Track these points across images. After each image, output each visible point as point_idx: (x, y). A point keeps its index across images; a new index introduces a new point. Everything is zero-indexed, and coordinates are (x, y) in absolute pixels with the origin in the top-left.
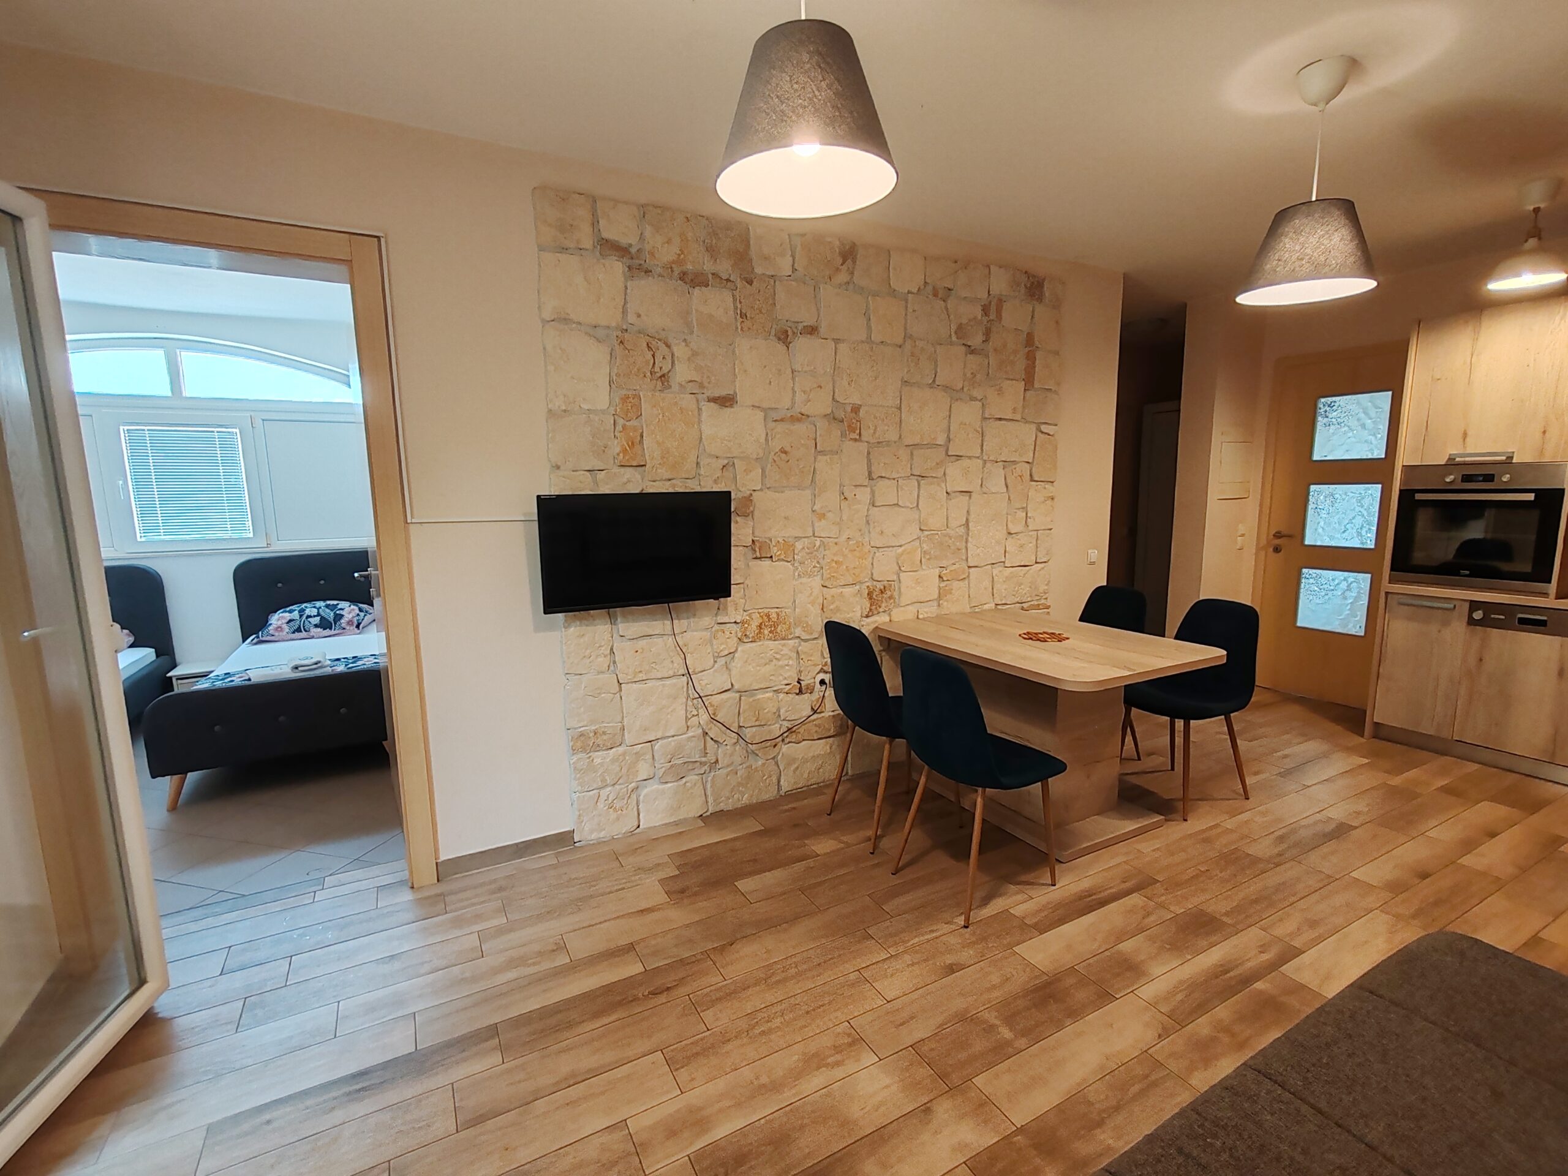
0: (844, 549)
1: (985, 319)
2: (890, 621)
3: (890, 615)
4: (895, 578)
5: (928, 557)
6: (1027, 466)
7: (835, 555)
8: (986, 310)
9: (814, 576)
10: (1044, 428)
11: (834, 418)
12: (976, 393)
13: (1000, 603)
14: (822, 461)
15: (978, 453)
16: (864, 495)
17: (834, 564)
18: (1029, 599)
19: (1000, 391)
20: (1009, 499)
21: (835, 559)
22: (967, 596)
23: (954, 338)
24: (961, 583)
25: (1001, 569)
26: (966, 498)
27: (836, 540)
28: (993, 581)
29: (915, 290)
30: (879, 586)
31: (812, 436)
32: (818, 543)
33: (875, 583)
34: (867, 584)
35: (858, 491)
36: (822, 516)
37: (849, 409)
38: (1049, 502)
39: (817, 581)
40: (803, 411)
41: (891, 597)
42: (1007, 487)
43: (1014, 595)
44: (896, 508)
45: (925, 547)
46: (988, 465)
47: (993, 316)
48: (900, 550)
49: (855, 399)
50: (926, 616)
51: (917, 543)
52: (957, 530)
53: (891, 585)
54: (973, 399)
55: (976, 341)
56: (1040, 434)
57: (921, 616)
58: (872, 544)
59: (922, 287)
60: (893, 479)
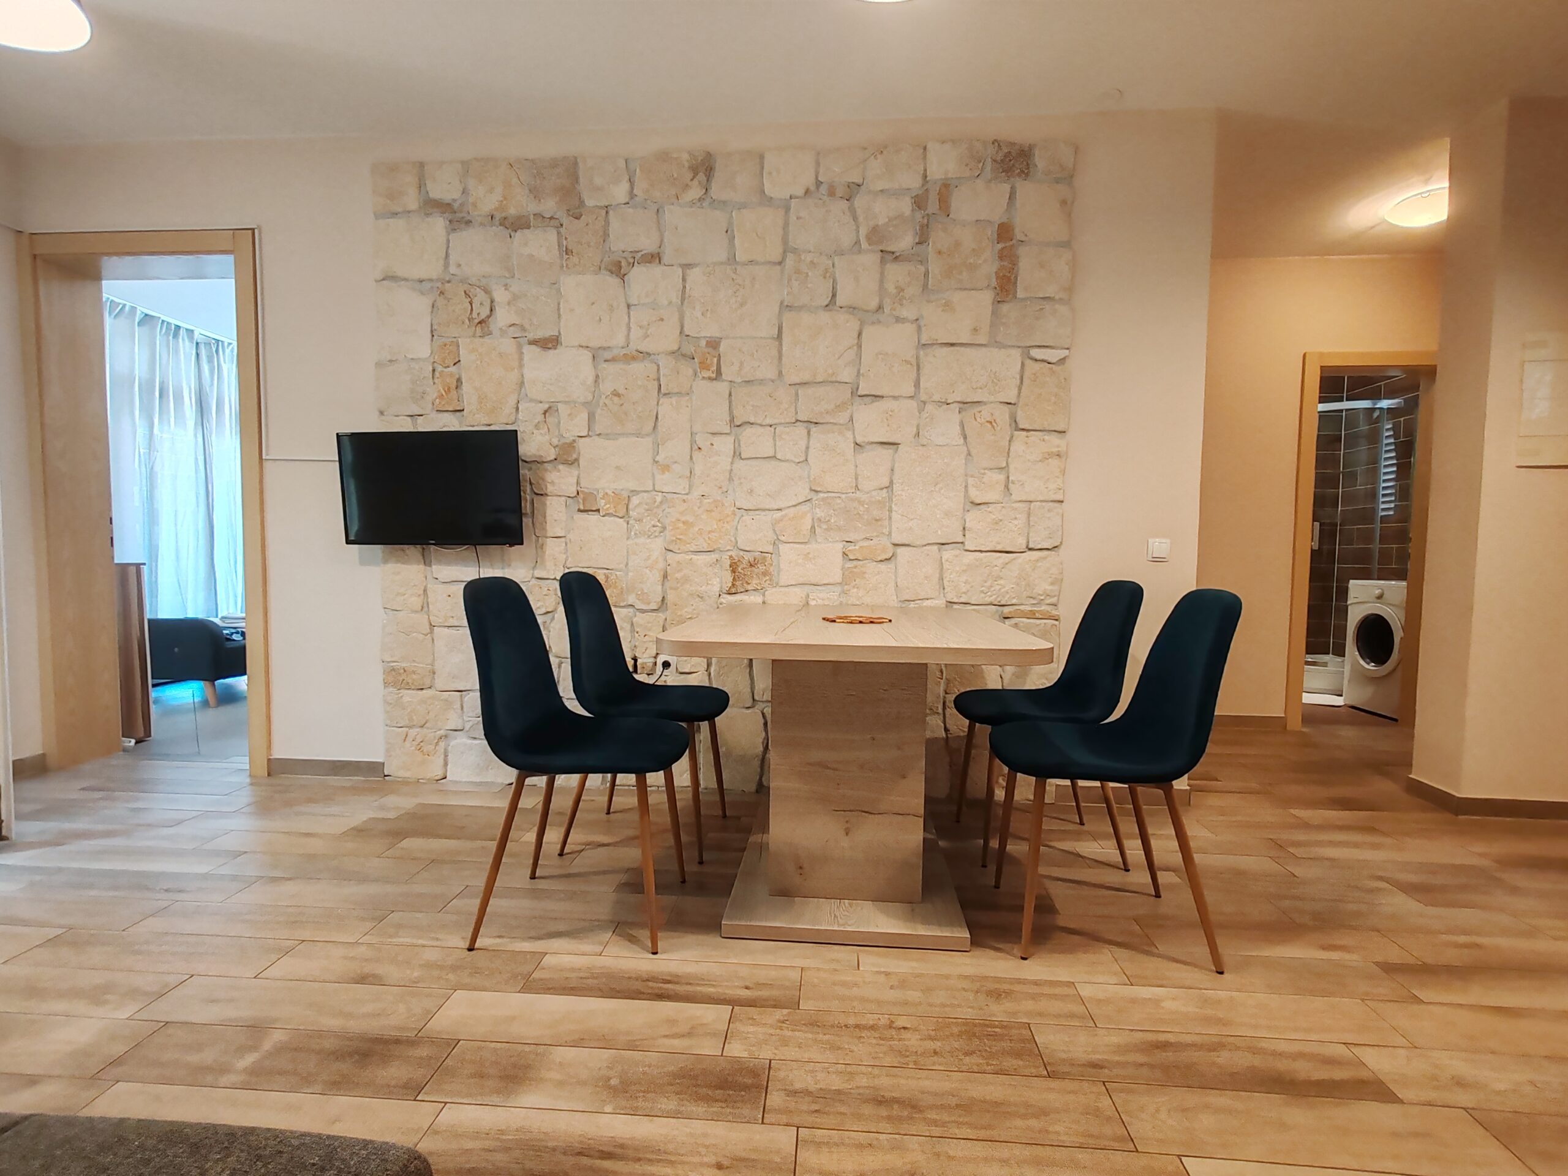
0: (696, 508)
1: (919, 215)
2: (764, 603)
3: (764, 595)
4: (770, 549)
5: (825, 526)
6: (1006, 408)
7: (682, 513)
8: (919, 202)
9: (656, 537)
10: (1036, 353)
11: (684, 355)
12: (904, 313)
13: (955, 600)
14: (666, 407)
15: (911, 390)
16: (725, 445)
17: (681, 525)
18: (1014, 601)
19: (948, 306)
20: (969, 454)
21: (683, 519)
22: (892, 584)
23: (864, 245)
24: (883, 567)
25: (957, 552)
26: (887, 452)
27: (685, 497)
28: (942, 569)
29: (800, 192)
30: (748, 557)
31: (653, 375)
32: (659, 499)
33: (742, 553)
34: (730, 553)
35: (716, 440)
36: (666, 468)
37: (703, 343)
38: (1054, 462)
39: (657, 545)
40: (639, 348)
41: (765, 574)
42: (965, 438)
43: (982, 592)
44: (774, 463)
45: (819, 513)
46: (929, 407)
47: (933, 206)
48: (779, 514)
49: (712, 331)
50: (820, 602)
51: (805, 508)
52: (874, 493)
53: (765, 558)
54: (899, 320)
55: (905, 242)
56: (1028, 362)
57: (812, 603)
58: (738, 504)
59: (813, 188)
60: (768, 425)
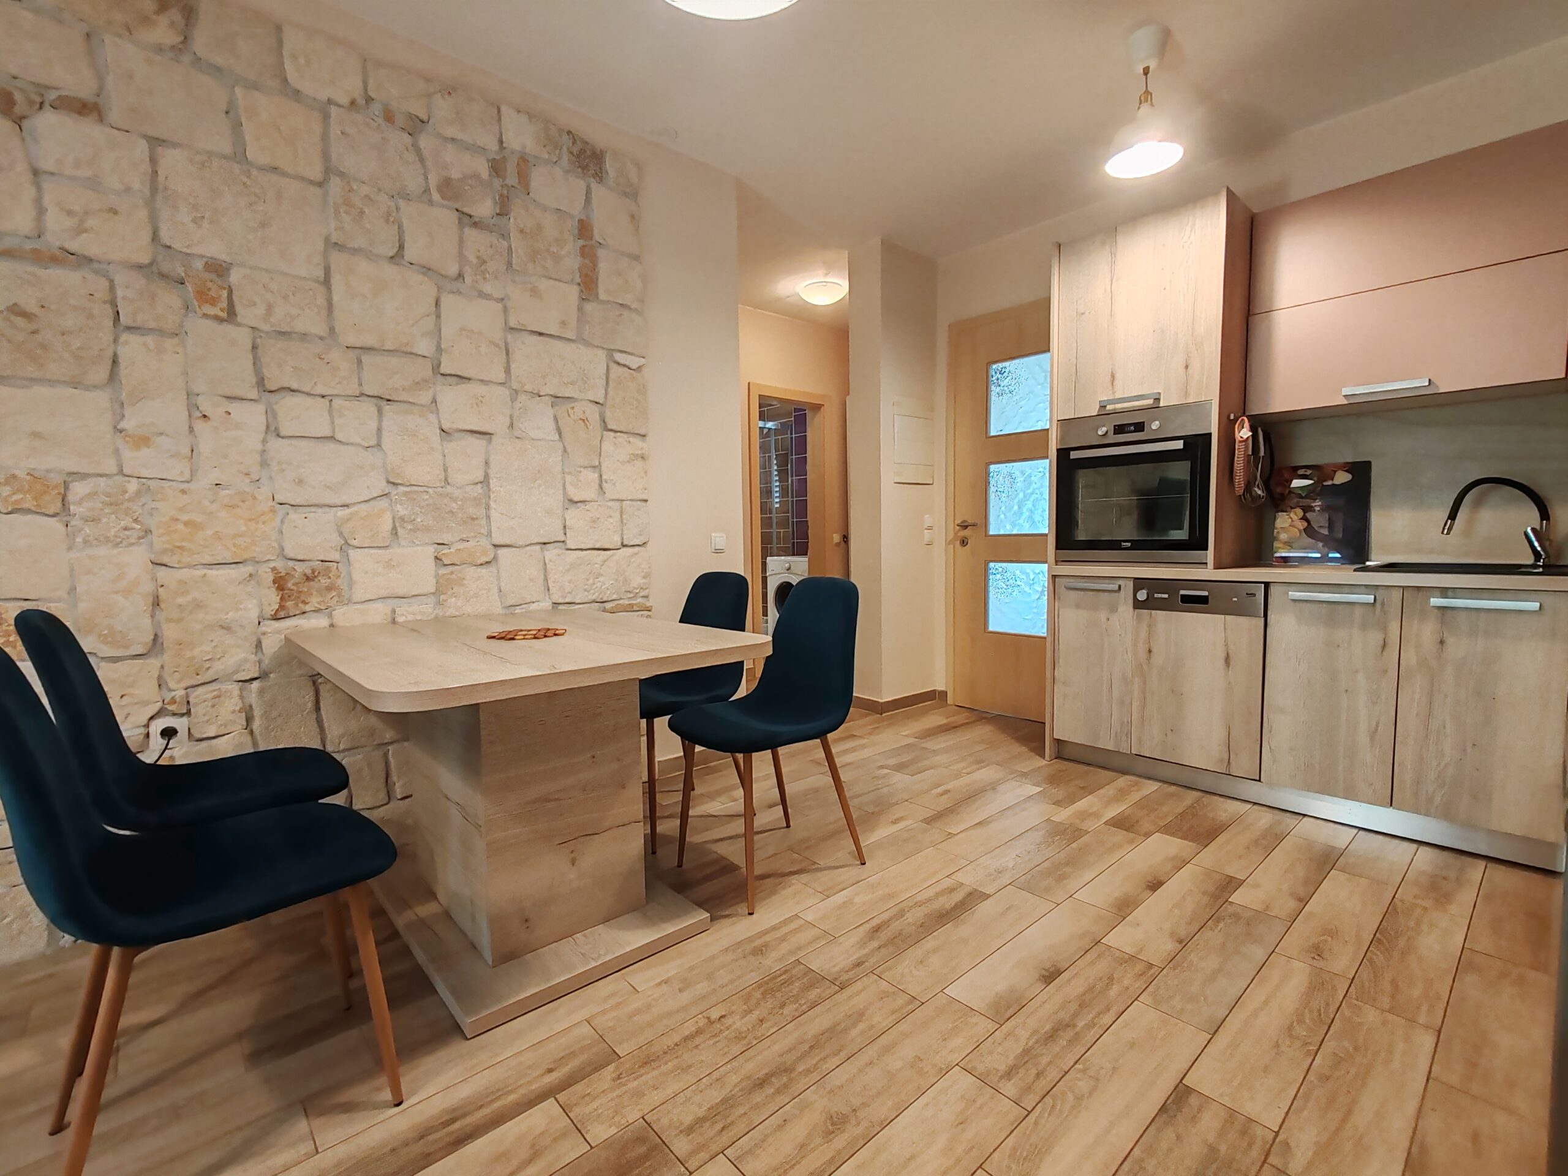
0: (206, 503)
1: (497, 183)
2: (332, 625)
3: (330, 616)
4: (336, 556)
5: (410, 527)
6: (596, 408)
7: (181, 509)
8: (497, 168)
9: (133, 544)
10: (619, 357)
11: (163, 276)
12: (488, 288)
13: (561, 601)
14: (131, 348)
15: (501, 377)
16: (252, 416)
17: (180, 526)
18: (614, 597)
19: (534, 292)
20: (565, 450)
21: (185, 517)
22: (495, 590)
23: (436, 196)
24: (483, 571)
25: (558, 551)
26: (479, 443)
27: (185, 486)
28: (545, 569)
29: (345, 101)
30: (300, 568)
31: (102, 294)
32: (133, 486)
33: (291, 564)
34: (272, 565)
35: (235, 408)
36: (142, 441)
37: (199, 264)
38: (639, 463)
39: (136, 560)
40: (67, 245)
41: (329, 589)
42: (560, 434)
43: (585, 590)
44: (331, 446)
45: (402, 510)
46: (522, 397)
47: (512, 179)
48: (347, 511)
49: (216, 250)
50: (410, 618)
51: (383, 503)
52: (468, 489)
53: (328, 570)
54: (482, 295)
55: (484, 208)
56: (613, 366)
57: (400, 619)
58: (279, 498)
59: (361, 102)
60: (319, 395)
